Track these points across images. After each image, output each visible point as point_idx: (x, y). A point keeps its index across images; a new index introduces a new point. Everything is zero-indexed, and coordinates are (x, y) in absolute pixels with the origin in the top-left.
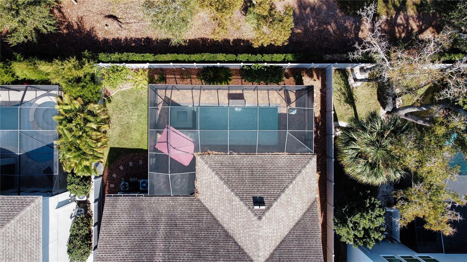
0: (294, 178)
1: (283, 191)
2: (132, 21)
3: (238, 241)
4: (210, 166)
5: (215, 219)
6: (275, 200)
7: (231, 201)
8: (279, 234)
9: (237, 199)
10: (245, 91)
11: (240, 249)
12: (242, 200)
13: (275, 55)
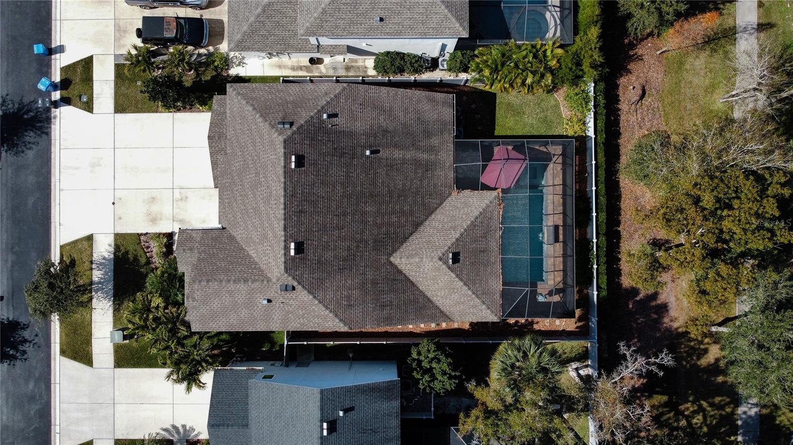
0: (477, 296)
1: (465, 284)
2: (639, 116)
3: (413, 237)
4: (488, 206)
5: (432, 212)
6: (457, 276)
7: (454, 228)
8: (421, 280)
9: (458, 235)
10: (561, 244)
11: (405, 239)
12: (457, 240)
13: (605, 277)
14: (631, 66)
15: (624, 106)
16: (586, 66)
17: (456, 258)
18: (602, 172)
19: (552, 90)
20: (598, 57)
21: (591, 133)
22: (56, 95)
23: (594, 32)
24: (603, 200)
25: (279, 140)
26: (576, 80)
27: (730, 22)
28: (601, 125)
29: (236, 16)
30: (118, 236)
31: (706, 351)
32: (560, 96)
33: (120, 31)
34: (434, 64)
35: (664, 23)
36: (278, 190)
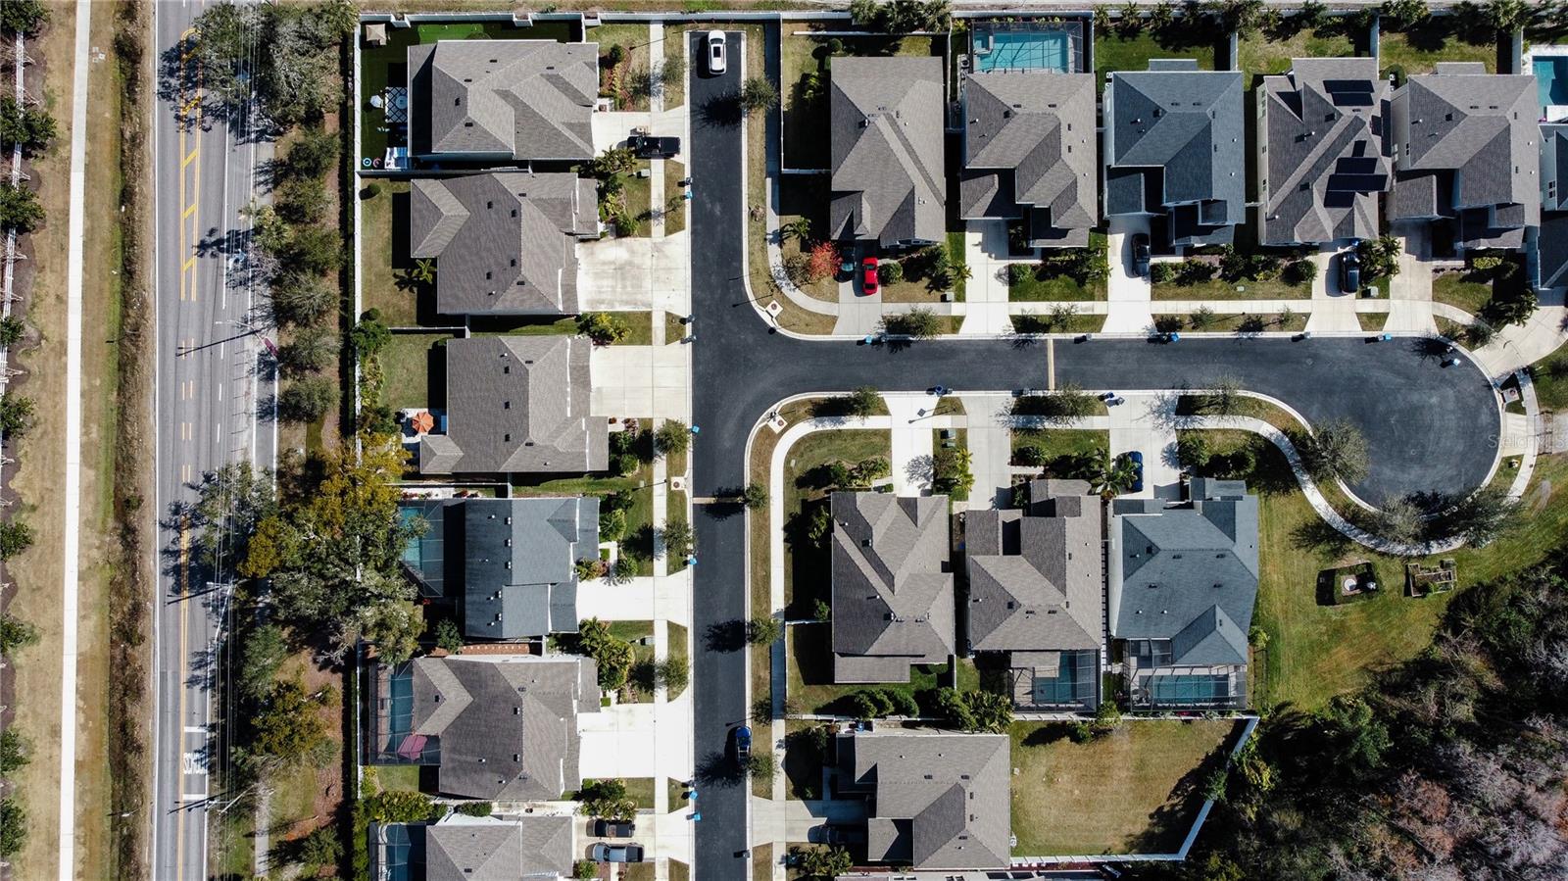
0: (426, 674)
1: (432, 682)
2: (330, 777)
3: (461, 710)
4: (420, 726)
5: (451, 723)
7: (439, 713)
9: (436, 711)
10: (379, 698)
11: (465, 709)
12: (437, 708)
13: (352, 680)
14: (334, 809)
15: (340, 783)
16: (362, 809)
17: (437, 699)
18: (354, 744)
19: (384, 794)
20: (355, 814)
21: (360, 768)
22: (691, 789)
23: (357, 829)
24: (353, 727)
25: (526, 770)
26: (368, 801)
27: (272, 837)
28: (354, 773)
29: (566, 837)
30: (653, 702)
31: (290, 635)
32: (379, 790)
33: (651, 828)
34: (456, 810)
35: (316, 834)
36: (526, 743)
